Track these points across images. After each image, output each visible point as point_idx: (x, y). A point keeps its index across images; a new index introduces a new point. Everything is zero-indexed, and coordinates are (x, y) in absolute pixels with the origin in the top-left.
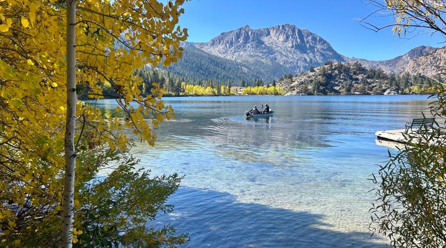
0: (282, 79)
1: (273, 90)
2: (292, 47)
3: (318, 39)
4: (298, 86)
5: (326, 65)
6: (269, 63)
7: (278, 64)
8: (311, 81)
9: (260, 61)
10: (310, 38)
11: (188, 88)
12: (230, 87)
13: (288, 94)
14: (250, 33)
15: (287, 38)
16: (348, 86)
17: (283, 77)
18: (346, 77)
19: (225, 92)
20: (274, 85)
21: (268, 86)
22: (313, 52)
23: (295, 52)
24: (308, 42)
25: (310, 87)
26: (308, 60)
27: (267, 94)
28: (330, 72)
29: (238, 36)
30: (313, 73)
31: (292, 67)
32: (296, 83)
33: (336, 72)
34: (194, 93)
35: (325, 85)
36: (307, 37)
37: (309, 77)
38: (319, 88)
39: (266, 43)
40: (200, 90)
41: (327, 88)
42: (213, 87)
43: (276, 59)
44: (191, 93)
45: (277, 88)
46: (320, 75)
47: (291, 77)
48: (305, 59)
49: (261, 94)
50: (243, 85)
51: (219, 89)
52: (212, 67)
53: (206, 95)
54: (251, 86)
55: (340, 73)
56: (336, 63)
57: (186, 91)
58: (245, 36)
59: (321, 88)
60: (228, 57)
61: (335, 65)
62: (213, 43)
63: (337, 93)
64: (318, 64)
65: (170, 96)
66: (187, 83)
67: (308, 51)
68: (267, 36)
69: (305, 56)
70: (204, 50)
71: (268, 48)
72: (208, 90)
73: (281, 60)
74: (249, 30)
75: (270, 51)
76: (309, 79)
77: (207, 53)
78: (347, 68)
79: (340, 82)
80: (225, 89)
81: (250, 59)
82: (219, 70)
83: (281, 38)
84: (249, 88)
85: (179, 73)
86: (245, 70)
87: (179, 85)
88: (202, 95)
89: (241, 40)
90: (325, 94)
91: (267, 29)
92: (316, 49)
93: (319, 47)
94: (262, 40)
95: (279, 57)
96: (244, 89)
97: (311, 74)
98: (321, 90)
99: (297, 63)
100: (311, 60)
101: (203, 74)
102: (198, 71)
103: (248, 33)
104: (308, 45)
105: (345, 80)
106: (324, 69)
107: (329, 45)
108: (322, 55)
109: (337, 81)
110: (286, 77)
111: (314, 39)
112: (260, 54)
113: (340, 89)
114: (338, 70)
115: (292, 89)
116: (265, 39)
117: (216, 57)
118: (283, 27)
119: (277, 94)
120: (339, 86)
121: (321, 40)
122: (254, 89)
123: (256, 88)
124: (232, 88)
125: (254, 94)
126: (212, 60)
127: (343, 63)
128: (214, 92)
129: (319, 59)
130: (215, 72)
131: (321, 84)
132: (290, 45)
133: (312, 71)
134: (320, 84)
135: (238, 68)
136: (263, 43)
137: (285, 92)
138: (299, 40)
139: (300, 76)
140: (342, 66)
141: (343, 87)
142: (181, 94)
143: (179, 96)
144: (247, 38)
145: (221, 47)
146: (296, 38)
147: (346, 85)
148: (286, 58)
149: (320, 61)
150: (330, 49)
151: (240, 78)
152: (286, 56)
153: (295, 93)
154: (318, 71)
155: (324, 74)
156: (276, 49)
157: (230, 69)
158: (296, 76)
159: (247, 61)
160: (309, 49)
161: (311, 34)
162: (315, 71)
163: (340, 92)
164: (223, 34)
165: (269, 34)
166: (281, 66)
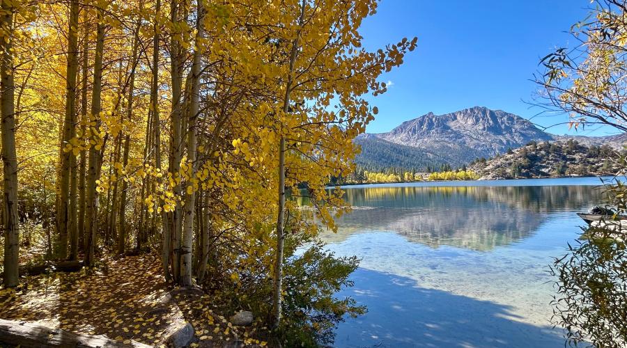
0: (473, 163)
1: (463, 174)
2: (484, 129)
3: (515, 118)
4: (493, 170)
5: (528, 145)
6: (458, 147)
7: (468, 147)
8: (510, 164)
9: (447, 146)
10: (505, 118)
11: (371, 176)
12: (414, 173)
13: (483, 178)
14: (434, 119)
15: (477, 120)
16: (560, 168)
17: (475, 161)
18: (556, 157)
19: (409, 179)
20: (465, 169)
21: (458, 171)
22: (511, 133)
23: (487, 135)
24: (502, 123)
25: (509, 170)
26: (505, 141)
27: (456, 179)
28: (534, 153)
29: (421, 123)
30: (512, 155)
31: (484, 150)
32: (491, 166)
33: (543, 152)
34: (376, 181)
35: (529, 167)
36: (501, 118)
37: (507, 160)
38: (520, 171)
39: (453, 128)
40: (383, 177)
41: (531, 171)
42: (395, 174)
43: (465, 143)
44: (374, 181)
45: (469, 173)
46: (520, 157)
47: (484, 160)
48: (501, 141)
49: (450, 179)
50: (429, 171)
51: (403, 176)
52: (394, 155)
53: (389, 182)
54: (437, 171)
55: (548, 153)
56: (541, 143)
57: (369, 179)
58: (429, 123)
59: (524, 171)
60: (412, 145)
61: (540, 146)
62: (395, 132)
63: (546, 175)
64: (517, 145)
65: (353, 184)
66: (370, 171)
67: (504, 133)
68: (453, 120)
69: (501, 137)
70: (386, 139)
71: (455, 132)
72: (391, 177)
73: (471, 144)
74: (433, 117)
75: (458, 135)
76: (507, 162)
77: (389, 142)
78: (558, 147)
79: (548, 163)
80: (409, 175)
81: (436, 145)
82: (402, 157)
83: (470, 122)
84: (435, 174)
85: (362, 163)
86: (431, 156)
87: (362, 173)
88: (385, 182)
89: (425, 127)
90: (529, 177)
91: (453, 114)
92: (513, 130)
93: (517, 127)
94: (448, 124)
95: (468, 140)
96: (430, 175)
97: (509, 156)
98: (524, 174)
99: (491, 146)
100: (508, 141)
101: (386, 162)
102: (380, 159)
103: (431, 120)
104: (503, 126)
105: (556, 161)
106: (526, 150)
107: (530, 123)
108: (522, 135)
109: (544, 162)
110: (478, 161)
111: (511, 118)
112: (446, 139)
113: (549, 171)
114: (545, 151)
115: (487, 173)
116: (452, 124)
117: (398, 145)
118: (472, 110)
119: (468, 179)
120: (548, 167)
121: (519, 118)
122: (441, 175)
123: (443, 173)
124: (417, 175)
125: (441, 179)
126: (395, 149)
127: (551, 142)
128: (397, 179)
129: (518, 140)
130: (398, 160)
131: (523, 167)
132: (481, 128)
133: (510, 152)
134: (521, 166)
135: (423, 155)
136: (449, 128)
137: (477, 177)
138: (491, 122)
139: (495, 159)
140: (550, 145)
141: (554, 169)
142: (364, 182)
143: (362, 184)
144: (431, 125)
145: (403, 135)
146: (488, 119)
147: (558, 166)
148: (476, 142)
149: (519, 142)
150: (532, 127)
151: (425, 164)
152: (476, 139)
153: (490, 177)
154: (517, 153)
155: (526, 156)
156: (465, 133)
157: (414, 156)
158: (491, 159)
159: (432, 147)
160: (505, 130)
161: (506, 114)
162: (513, 153)
163: (549, 175)
164: (405, 123)
165: (455, 118)
166: (471, 150)
